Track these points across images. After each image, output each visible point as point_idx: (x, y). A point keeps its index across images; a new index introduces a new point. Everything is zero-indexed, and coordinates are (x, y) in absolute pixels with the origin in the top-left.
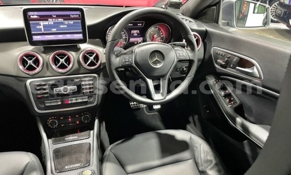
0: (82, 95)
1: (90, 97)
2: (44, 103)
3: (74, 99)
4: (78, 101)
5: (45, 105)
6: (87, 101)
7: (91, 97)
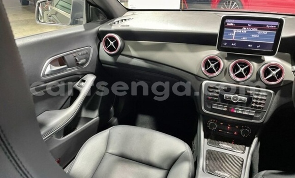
0: (250, 108)
3: (240, 110)
4: (244, 113)
5: (212, 107)
6: (253, 116)
7: (259, 113)
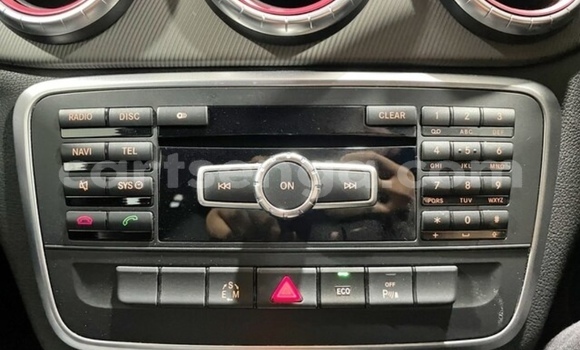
0: (414, 245)
1: (472, 270)
2: (113, 280)
3: (343, 272)
4: (375, 298)
5: (115, 298)
6: (446, 307)
7: (486, 270)
